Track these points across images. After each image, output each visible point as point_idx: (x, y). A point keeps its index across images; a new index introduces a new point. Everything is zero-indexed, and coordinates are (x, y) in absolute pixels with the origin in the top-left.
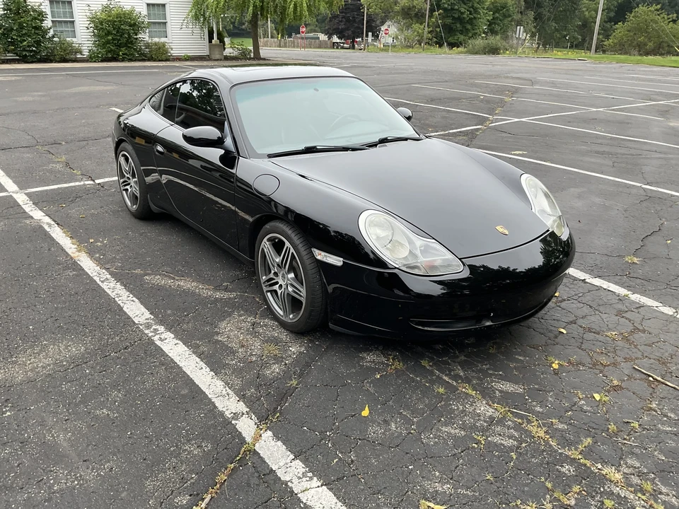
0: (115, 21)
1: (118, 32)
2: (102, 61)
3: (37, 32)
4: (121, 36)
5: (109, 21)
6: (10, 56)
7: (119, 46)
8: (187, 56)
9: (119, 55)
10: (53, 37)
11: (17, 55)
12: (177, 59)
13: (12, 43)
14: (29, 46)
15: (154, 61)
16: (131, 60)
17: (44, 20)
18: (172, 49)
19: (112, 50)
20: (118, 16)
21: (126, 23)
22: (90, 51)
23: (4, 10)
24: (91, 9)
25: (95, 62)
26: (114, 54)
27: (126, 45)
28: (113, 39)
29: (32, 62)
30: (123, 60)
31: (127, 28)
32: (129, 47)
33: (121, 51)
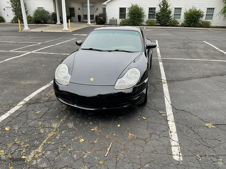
0: (192, 14)
1: (192, 18)
2: (185, 27)
3: (167, 17)
4: (193, 19)
5: (190, 14)
6: (158, 24)
7: (191, 22)
8: (217, 26)
9: (190, 25)
10: (172, 19)
11: (160, 24)
12: (212, 27)
13: (160, 21)
14: (164, 22)
15: (203, 27)
16: (195, 27)
17: (170, 14)
18: (211, 23)
19: (188, 23)
20: (194, 12)
21: (195, 15)
22: (182, 23)
23: (160, 11)
24: (186, 10)
25: (182, 27)
26: (189, 25)
27: (194, 22)
28: (190, 20)
29: (163, 26)
30: (191, 27)
31: (195, 16)
32: (195, 23)
33: (192, 24)
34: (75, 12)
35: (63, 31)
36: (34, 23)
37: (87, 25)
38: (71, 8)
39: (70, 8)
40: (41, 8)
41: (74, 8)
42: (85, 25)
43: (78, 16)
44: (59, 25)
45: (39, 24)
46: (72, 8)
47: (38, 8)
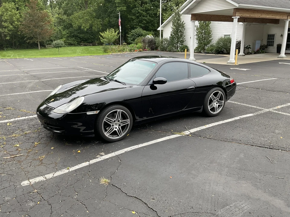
34: (275, 40)
35: (227, 63)
36: (214, 54)
37: (278, 57)
38: (270, 35)
39: (268, 35)
40: (228, 35)
41: (274, 35)
42: (276, 57)
43: (278, 45)
44: (241, 56)
45: (219, 55)
46: (272, 35)
47: (225, 35)
